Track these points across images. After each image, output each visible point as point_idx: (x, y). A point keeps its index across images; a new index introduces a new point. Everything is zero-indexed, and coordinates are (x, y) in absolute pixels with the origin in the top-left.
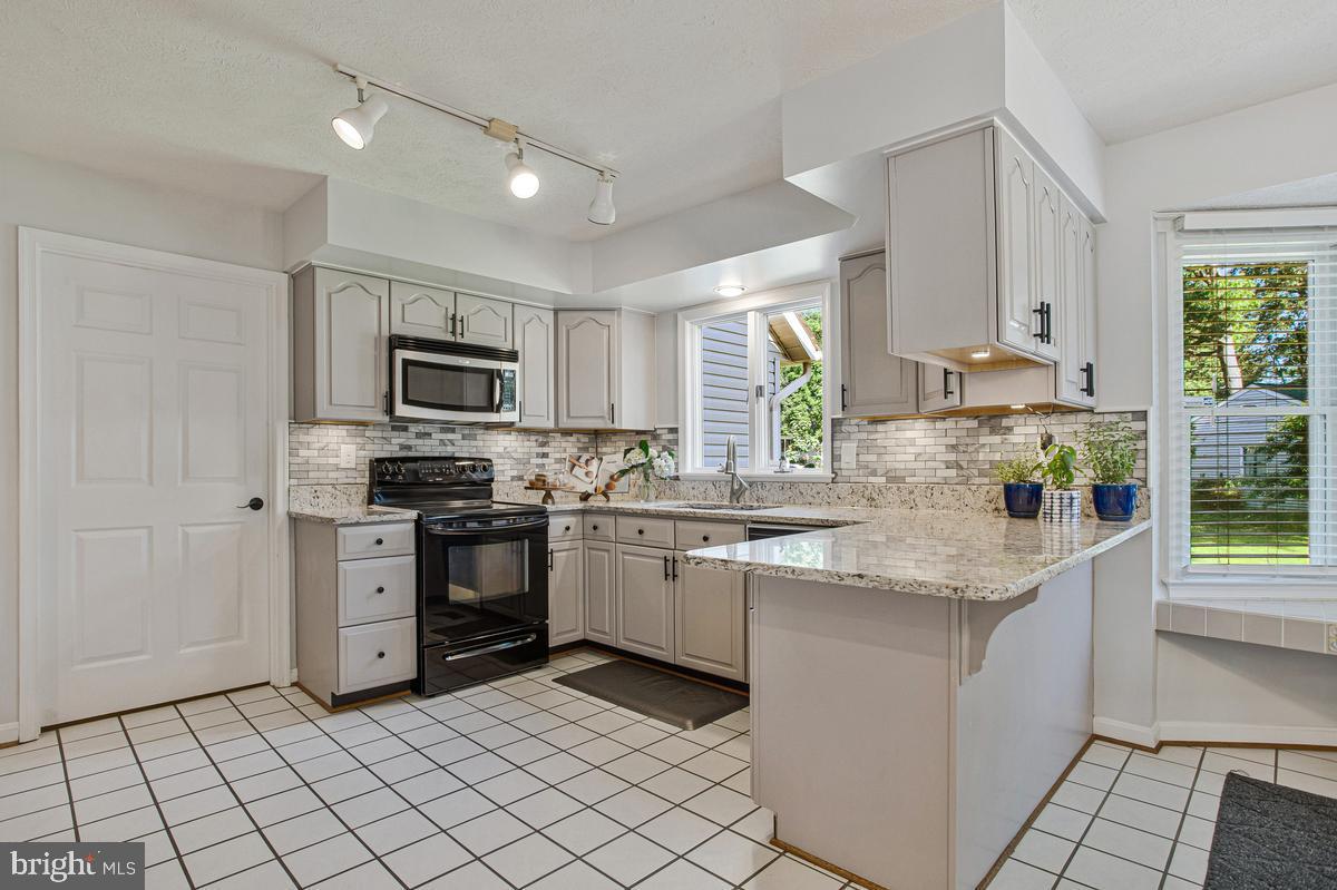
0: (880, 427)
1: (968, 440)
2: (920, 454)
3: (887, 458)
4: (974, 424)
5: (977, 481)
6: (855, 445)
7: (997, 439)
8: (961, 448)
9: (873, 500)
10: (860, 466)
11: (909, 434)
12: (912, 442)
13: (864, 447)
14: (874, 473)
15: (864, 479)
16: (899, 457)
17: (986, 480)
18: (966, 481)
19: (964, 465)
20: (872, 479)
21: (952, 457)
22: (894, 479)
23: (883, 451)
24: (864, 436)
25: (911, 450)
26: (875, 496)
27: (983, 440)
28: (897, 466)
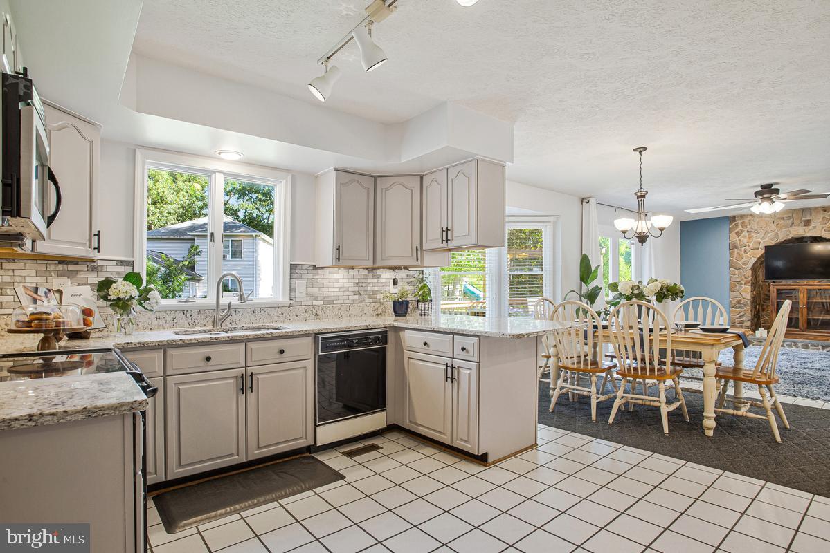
0: (320, 272)
1: (363, 281)
2: (341, 288)
3: (324, 289)
4: (366, 272)
5: (367, 301)
6: (305, 282)
7: (375, 280)
8: (361, 284)
9: (318, 315)
10: (309, 295)
11: (336, 276)
12: (337, 281)
13: (310, 283)
14: (316, 299)
15: (310, 303)
16: (331, 289)
17: (371, 301)
18: (362, 301)
19: (362, 293)
20: (315, 303)
21: (356, 289)
22: (328, 301)
23: (321, 285)
24: (310, 276)
25: (336, 285)
26: (319, 312)
27: (370, 280)
28: (329, 294)
